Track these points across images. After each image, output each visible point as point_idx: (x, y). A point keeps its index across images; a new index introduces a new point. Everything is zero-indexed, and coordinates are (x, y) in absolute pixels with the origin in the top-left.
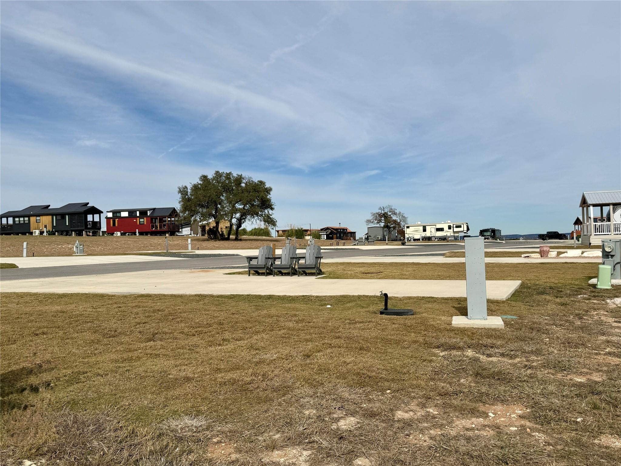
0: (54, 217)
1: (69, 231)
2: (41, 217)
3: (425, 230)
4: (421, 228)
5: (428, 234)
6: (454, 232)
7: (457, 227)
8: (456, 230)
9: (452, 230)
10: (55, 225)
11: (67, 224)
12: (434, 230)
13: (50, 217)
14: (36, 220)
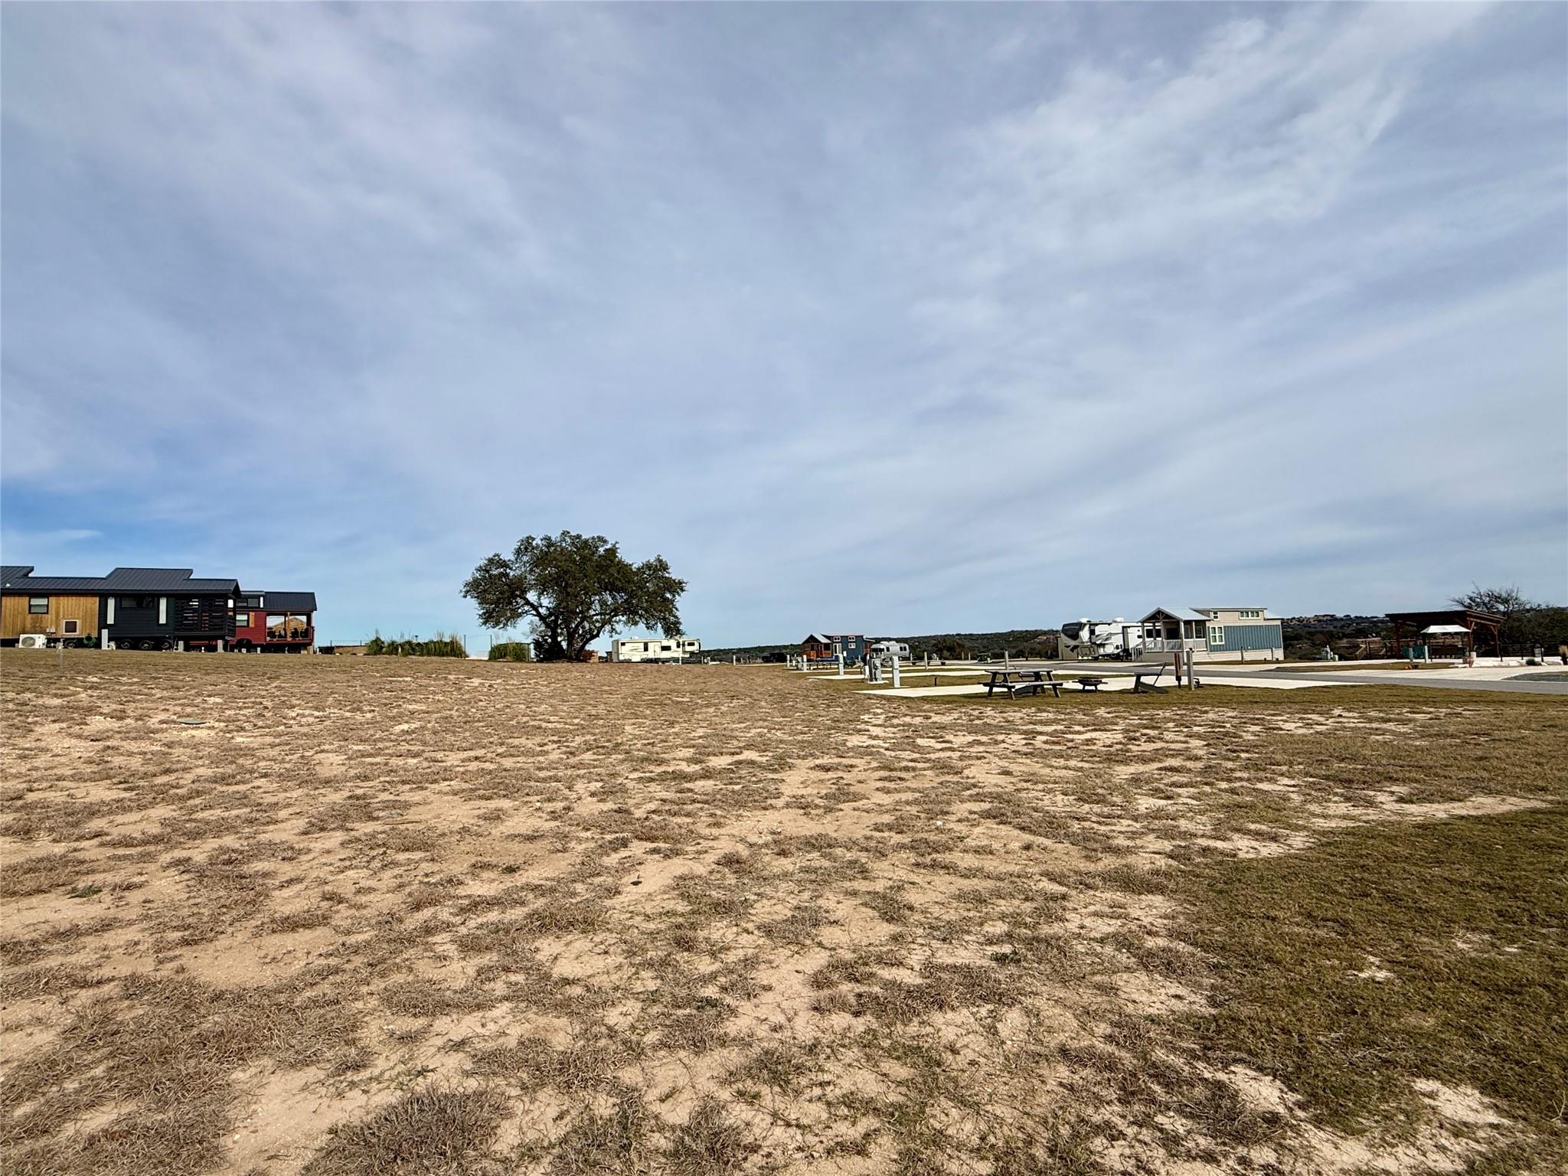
0: (111, 603)
1: (169, 638)
2: (53, 600)
3: (646, 649)
4: (642, 646)
5: (650, 655)
6: (684, 652)
7: (690, 644)
8: (689, 648)
9: (681, 649)
10: (110, 620)
11: (163, 620)
12: (658, 649)
13: (94, 603)
14: (30, 606)
